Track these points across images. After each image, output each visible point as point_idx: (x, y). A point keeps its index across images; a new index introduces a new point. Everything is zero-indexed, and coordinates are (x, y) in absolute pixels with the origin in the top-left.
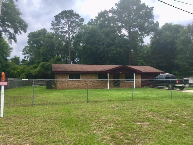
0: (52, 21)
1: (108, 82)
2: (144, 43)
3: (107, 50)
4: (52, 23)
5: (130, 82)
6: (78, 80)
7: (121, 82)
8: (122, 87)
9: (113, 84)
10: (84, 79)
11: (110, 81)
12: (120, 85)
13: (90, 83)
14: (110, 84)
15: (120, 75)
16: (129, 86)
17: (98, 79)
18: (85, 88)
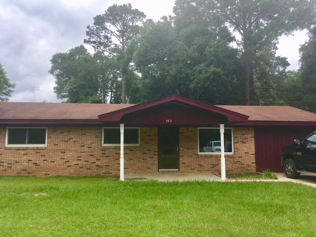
0: (88, 27)
1: (122, 156)
2: (288, 64)
3: (186, 74)
4: (88, 30)
5: (216, 155)
6: (37, 149)
7: (183, 155)
8: (188, 173)
9: (157, 162)
10: (56, 143)
11: (145, 152)
12: (181, 163)
13: (79, 157)
14: (145, 161)
15: (180, 131)
16: (211, 167)
17: (104, 143)
18: (60, 173)
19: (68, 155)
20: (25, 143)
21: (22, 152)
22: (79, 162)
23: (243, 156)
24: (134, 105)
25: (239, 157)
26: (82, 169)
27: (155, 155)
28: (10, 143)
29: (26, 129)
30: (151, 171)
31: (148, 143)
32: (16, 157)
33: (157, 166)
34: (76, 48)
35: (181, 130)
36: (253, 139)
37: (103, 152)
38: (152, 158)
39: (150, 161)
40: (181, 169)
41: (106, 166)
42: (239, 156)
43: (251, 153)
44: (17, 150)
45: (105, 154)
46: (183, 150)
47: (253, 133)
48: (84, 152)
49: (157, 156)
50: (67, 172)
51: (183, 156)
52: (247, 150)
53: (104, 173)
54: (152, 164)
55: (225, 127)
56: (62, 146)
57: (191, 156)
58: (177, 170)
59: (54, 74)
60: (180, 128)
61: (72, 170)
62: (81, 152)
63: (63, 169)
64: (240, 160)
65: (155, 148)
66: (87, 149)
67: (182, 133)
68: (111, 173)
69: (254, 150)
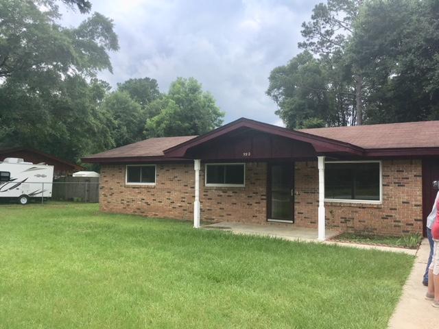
0: (304, 25)
1: (197, 198)
4: (303, 29)
5: (350, 204)
6: (148, 187)
7: (300, 201)
8: (306, 227)
9: (264, 209)
10: (163, 182)
11: (251, 195)
12: (296, 213)
13: (182, 198)
14: (251, 207)
15: (296, 168)
16: (341, 222)
17: (208, 183)
18: (166, 215)
19: (174, 195)
20: (139, 181)
21: (137, 190)
22: (183, 204)
23: (397, 207)
24: (196, 136)
25: (391, 209)
26: (186, 212)
27: (262, 199)
28: (129, 181)
29: (139, 167)
30: (257, 221)
31: (254, 183)
32: (133, 196)
33: (265, 215)
34: (298, 55)
35: (298, 165)
36: (420, 179)
37: (205, 193)
38: (259, 203)
39: (256, 207)
40: (297, 221)
41: (208, 210)
42: (390, 207)
43: (414, 203)
44: (134, 188)
45: (207, 195)
46: (299, 194)
47: (420, 168)
48: (187, 193)
49: (265, 201)
50: (171, 215)
51: (299, 203)
52: (406, 198)
53: (206, 218)
54: (259, 212)
55: (325, 160)
56: (168, 185)
57: (311, 203)
58: (292, 222)
59: (272, 94)
60: (296, 163)
61: (176, 213)
62: (185, 193)
63: (170, 211)
64: (393, 215)
65: (262, 190)
66: (190, 189)
67: (299, 169)
68: (213, 219)
69: (420, 198)
